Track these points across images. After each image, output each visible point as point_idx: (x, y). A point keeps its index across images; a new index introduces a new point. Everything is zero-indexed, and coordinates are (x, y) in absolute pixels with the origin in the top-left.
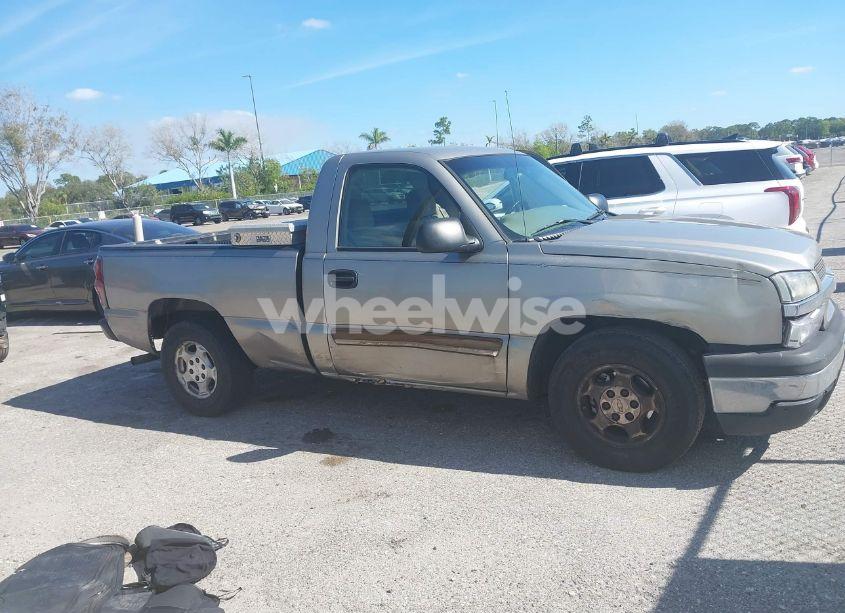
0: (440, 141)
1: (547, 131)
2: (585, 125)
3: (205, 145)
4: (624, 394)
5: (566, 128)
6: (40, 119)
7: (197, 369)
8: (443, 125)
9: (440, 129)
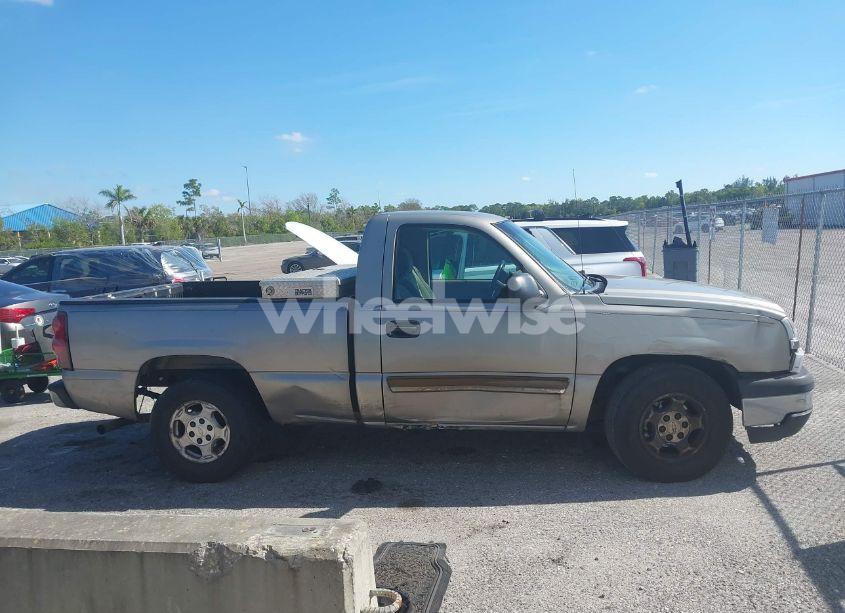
0: (189, 202)
2: (333, 198)
4: (678, 417)
5: (316, 198)
7: (201, 431)
9: (190, 191)
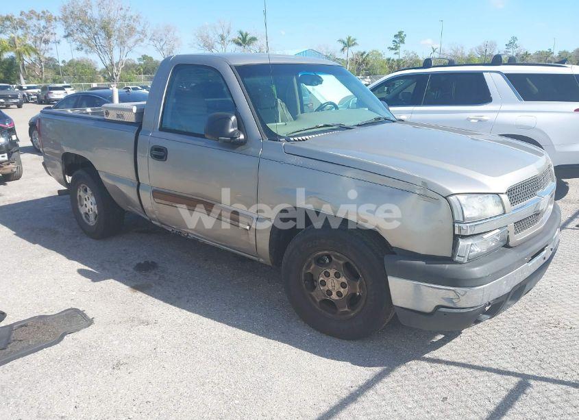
0: (396, 48)
1: (481, 46)
2: (511, 44)
3: (229, 41)
4: (337, 276)
5: (496, 45)
6: (124, 16)
7: (89, 206)
8: (400, 37)
9: (398, 40)
